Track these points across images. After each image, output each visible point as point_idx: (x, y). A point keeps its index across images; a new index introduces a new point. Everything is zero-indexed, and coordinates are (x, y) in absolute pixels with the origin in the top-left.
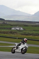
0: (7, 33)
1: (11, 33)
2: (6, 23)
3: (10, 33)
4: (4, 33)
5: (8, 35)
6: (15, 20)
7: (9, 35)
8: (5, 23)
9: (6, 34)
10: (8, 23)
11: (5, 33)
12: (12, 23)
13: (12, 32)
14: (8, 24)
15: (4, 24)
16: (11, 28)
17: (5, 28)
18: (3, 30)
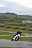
0: (18, 25)
1: (22, 25)
2: (18, 17)
3: (21, 25)
4: (16, 25)
5: (19, 27)
6: (25, 15)
7: (20, 27)
10: (19, 17)
11: (17, 26)
12: (23, 18)
17: (16, 22)
18: (15, 23)
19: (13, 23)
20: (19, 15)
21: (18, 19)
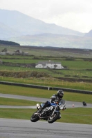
0: (25, 76)
1: (35, 75)
2: (23, 52)
3: (31, 76)
4: (18, 75)
5: (28, 81)
7: (31, 81)
8: (21, 52)
9: (22, 78)
10: (26, 53)
11: (21, 76)
13: (37, 73)
14: (27, 55)
15: (19, 55)
16: (34, 65)
17: (19, 65)
18: (15, 70)
19: (8, 71)
20: (27, 45)
21: (22, 57)
